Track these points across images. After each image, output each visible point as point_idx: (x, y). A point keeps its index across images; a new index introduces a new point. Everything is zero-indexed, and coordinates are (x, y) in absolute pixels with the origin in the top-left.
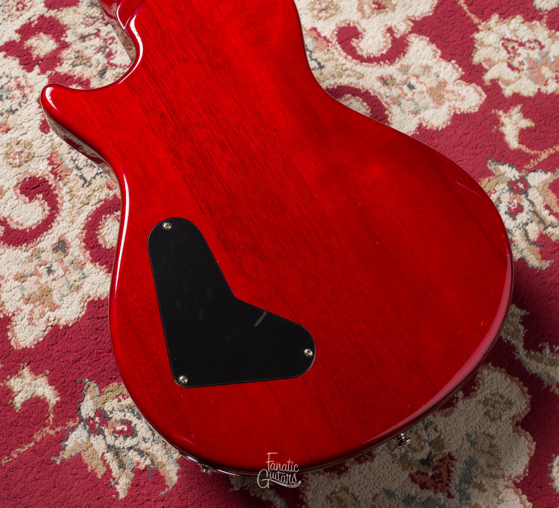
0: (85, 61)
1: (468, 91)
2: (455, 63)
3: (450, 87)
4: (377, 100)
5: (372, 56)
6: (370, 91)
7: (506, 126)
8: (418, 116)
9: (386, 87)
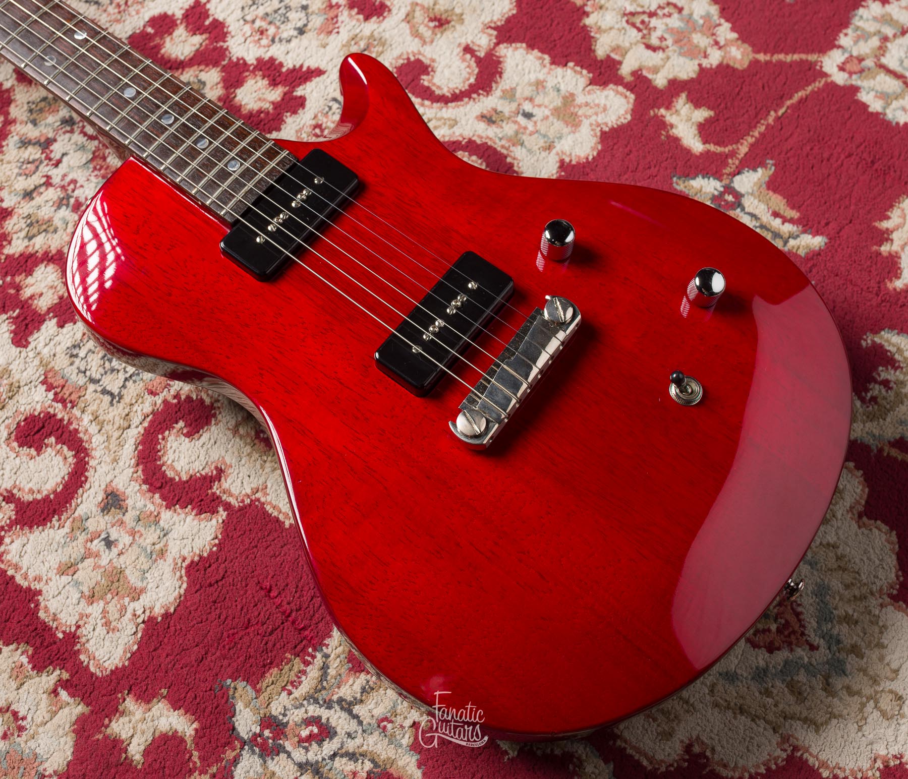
0: (44, 227)
1: (607, 97)
2: (575, 66)
3: (580, 99)
4: (490, 147)
5: (457, 91)
6: (474, 139)
7: (677, 127)
8: (554, 151)
9: (494, 126)
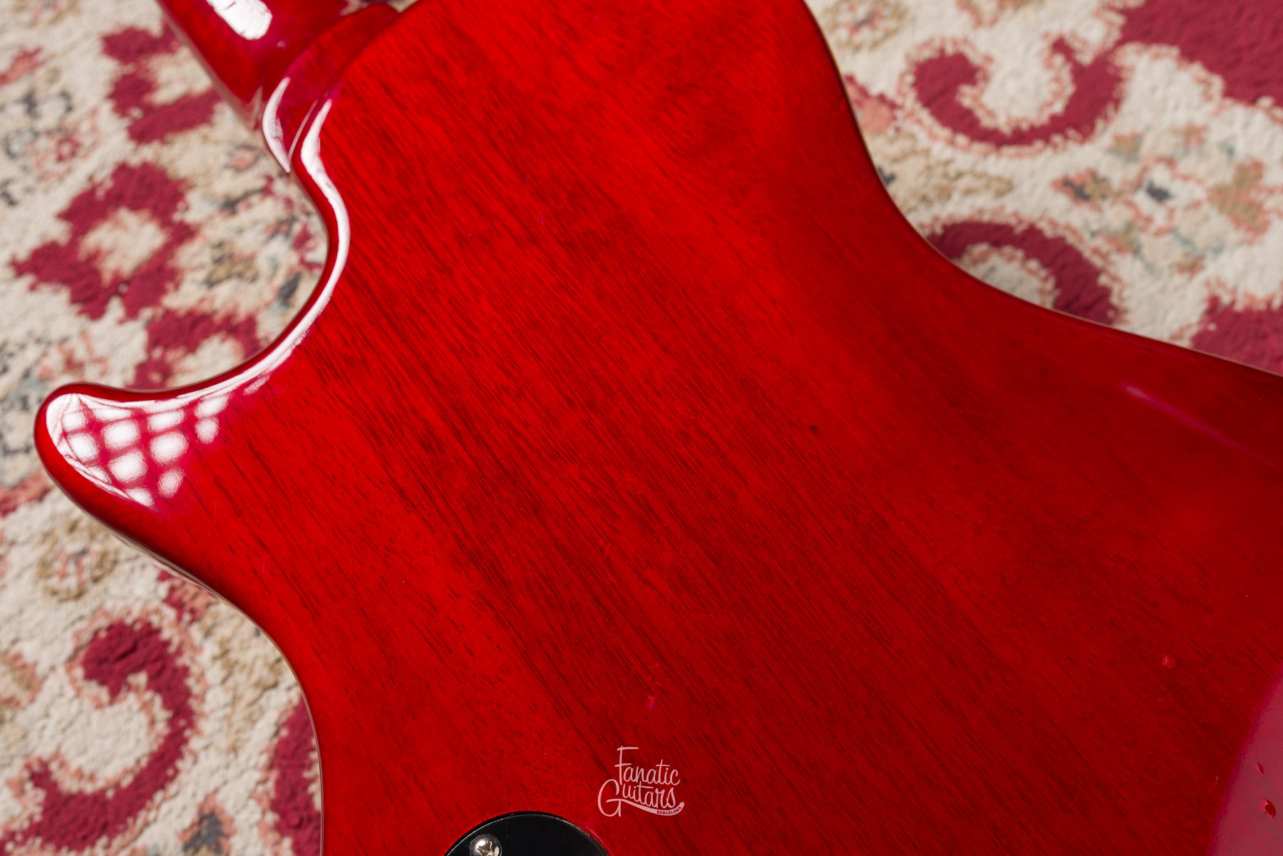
0: (239, 268)
2: (1273, 105)
3: (1275, 176)
4: (1068, 248)
5: (1024, 126)
6: (1040, 225)
9: (1085, 206)
